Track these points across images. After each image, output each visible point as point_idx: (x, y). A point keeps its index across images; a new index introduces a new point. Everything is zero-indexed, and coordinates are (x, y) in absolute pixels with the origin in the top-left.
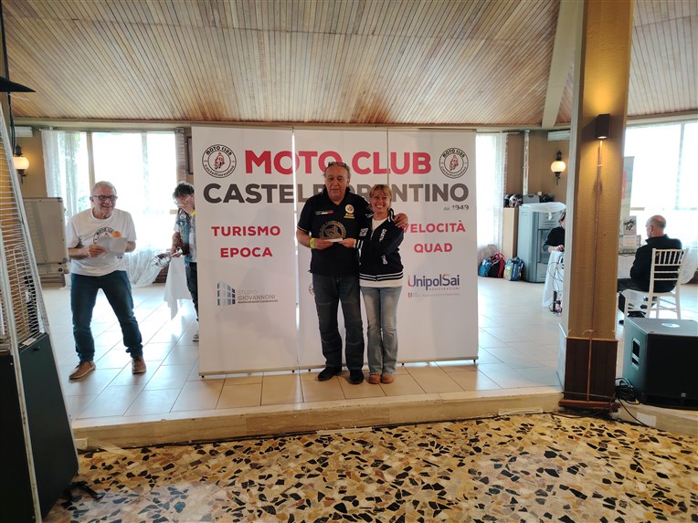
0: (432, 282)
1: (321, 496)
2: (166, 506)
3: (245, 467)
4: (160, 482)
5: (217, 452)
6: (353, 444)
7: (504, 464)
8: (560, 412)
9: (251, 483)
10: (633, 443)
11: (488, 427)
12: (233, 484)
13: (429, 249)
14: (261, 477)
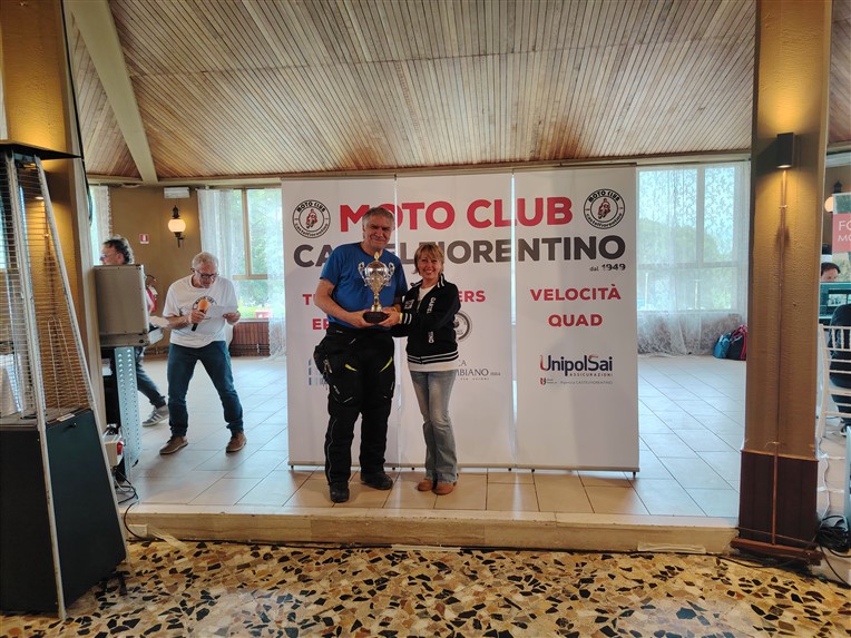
0: (574, 366)
1: (357, 624)
2: (190, 612)
3: (292, 578)
4: (197, 584)
5: (271, 557)
6: (428, 566)
7: (611, 617)
8: (732, 555)
9: (290, 596)
10: (826, 613)
11: (615, 564)
12: (269, 596)
13: (569, 321)
14: (303, 593)
